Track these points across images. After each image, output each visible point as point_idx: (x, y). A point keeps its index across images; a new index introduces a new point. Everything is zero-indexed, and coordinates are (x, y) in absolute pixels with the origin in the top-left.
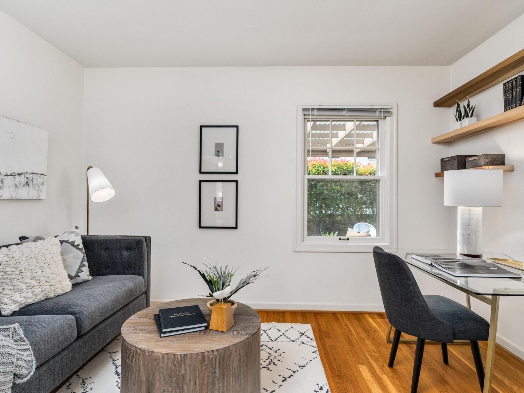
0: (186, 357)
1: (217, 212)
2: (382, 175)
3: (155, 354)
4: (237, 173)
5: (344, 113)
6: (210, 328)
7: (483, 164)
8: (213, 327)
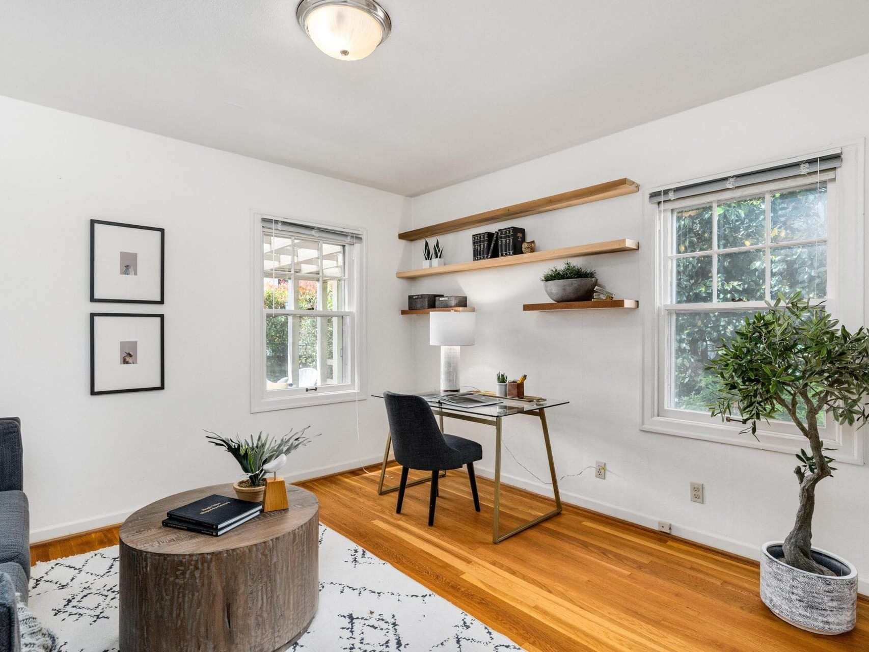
0: (278, 541)
1: (126, 365)
2: (349, 311)
3: (238, 551)
4: (162, 302)
5: (313, 232)
6: (265, 511)
7: (453, 305)
8: (269, 507)
